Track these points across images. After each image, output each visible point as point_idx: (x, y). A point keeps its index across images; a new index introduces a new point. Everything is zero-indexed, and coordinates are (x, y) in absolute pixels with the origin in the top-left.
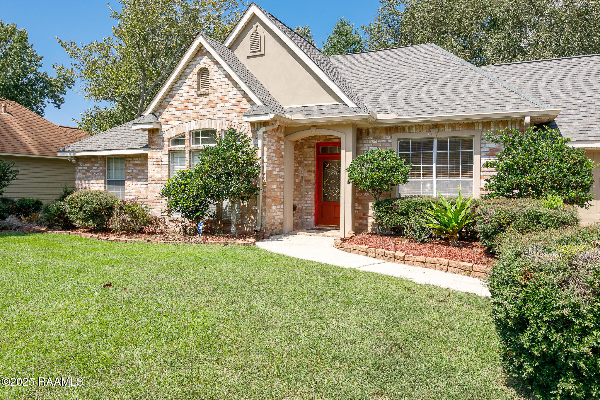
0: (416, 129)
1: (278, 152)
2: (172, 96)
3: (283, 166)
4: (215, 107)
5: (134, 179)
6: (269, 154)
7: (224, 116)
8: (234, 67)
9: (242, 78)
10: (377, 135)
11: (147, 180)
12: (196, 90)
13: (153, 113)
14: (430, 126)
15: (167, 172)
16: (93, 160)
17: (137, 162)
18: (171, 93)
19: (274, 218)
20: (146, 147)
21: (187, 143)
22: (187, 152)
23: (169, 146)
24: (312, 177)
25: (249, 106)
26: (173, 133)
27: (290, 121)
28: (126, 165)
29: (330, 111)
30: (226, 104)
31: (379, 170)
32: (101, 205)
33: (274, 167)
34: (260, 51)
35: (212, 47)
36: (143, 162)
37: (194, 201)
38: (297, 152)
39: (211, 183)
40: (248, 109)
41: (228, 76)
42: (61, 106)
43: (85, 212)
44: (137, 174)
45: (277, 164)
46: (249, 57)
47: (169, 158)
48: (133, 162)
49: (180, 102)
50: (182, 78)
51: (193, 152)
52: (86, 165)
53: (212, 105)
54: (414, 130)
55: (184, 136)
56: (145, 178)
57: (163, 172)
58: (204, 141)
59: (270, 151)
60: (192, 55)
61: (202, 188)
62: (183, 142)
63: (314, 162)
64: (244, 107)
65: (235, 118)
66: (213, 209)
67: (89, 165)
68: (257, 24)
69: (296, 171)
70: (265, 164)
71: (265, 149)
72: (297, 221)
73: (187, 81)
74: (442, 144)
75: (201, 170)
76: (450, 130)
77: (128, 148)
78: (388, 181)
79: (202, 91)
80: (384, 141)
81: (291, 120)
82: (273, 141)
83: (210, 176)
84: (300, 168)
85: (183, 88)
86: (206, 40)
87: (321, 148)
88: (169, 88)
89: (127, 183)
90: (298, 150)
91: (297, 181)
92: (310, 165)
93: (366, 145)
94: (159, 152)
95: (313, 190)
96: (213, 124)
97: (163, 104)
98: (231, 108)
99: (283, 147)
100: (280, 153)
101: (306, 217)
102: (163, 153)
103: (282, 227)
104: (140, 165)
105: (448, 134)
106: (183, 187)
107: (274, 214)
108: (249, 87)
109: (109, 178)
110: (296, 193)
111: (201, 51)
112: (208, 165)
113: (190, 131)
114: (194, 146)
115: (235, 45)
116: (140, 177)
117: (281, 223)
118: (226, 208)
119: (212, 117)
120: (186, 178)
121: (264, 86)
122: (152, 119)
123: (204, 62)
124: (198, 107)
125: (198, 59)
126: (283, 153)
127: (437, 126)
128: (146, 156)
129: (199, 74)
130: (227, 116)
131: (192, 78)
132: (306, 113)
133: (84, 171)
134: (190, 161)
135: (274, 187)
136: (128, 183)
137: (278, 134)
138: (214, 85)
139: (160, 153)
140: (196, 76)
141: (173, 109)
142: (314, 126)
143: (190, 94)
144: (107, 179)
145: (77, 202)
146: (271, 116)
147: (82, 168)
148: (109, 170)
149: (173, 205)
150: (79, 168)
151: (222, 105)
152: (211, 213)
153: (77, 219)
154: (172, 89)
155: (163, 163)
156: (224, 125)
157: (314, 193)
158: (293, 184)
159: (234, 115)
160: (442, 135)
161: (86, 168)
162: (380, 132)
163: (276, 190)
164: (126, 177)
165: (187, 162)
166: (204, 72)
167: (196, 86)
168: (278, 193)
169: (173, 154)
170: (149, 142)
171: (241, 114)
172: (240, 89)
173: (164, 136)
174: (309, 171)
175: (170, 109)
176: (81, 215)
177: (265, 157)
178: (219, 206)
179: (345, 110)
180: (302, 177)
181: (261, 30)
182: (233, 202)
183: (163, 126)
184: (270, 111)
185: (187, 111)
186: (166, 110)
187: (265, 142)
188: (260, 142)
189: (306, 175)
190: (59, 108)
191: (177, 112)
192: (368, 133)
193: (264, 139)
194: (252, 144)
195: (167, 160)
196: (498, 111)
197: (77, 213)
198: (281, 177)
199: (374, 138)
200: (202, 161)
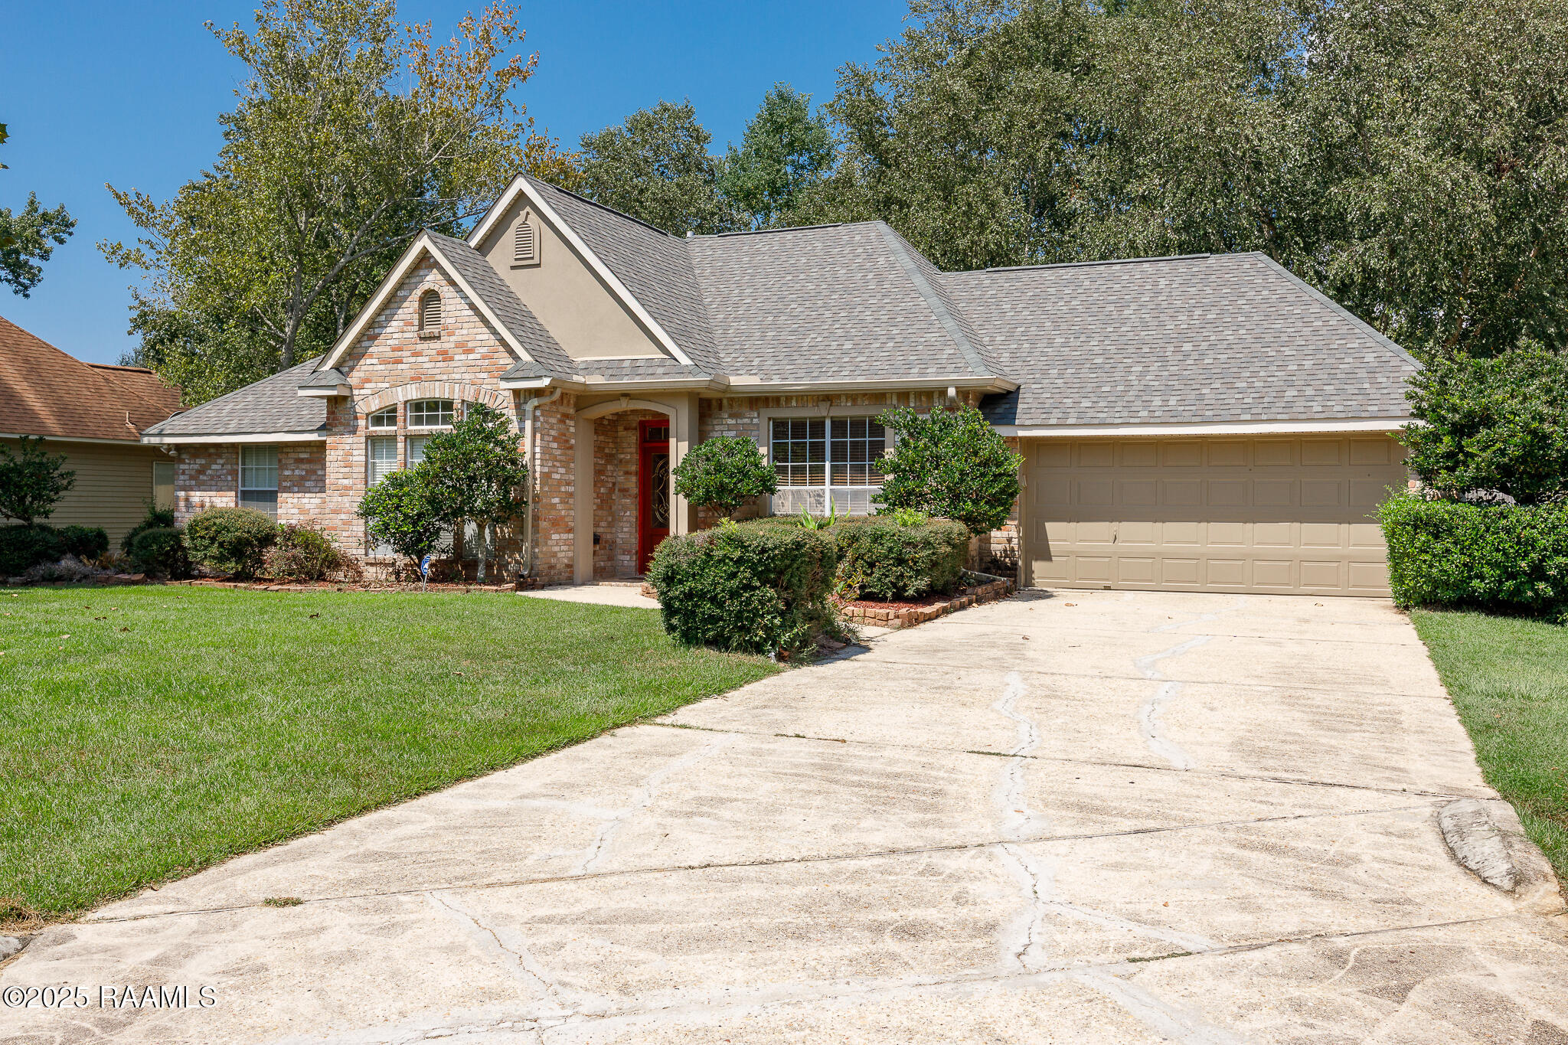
0: (797, 402)
1: (563, 440)
2: (375, 337)
3: (572, 465)
4: (451, 359)
5: (296, 489)
6: (545, 444)
7: (466, 376)
8: (485, 293)
9: (499, 312)
10: (735, 410)
11: (322, 490)
12: (417, 328)
13: (337, 368)
14: (818, 396)
15: (363, 476)
16: (212, 450)
17: (302, 456)
18: (371, 332)
19: (554, 555)
20: (323, 428)
21: (400, 423)
22: (400, 439)
23: (367, 428)
24: (632, 484)
25: (510, 361)
26: (375, 405)
27: (583, 388)
28: (280, 461)
29: (650, 371)
30: (471, 356)
31: (718, 471)
32: (249, 532)
33: (554, 466)
34: (532, 258)
35: (446, 256)
36: (316, 455)
37: (415, 524)
38: (602, 438)
39: (442, 494)
40: (509, 367)
41: (472, 307)
42: (29, 292)
43: (221, 545)
44: (302, 478)
45: (560, 461)
46: (513, 268)
47: (366, 449)
48: (295, 456)
49: (388, 349)
50: (393, 305)
51: (411, 439)
52: (198, 461)
53: (445, 356)
54: (794, 404)
55: (395, 410)
56: (320, 486)
57: (355, 475)
58: (432, 420)
59: (546, 438)
60: (409, 267)
61: (429, 502)
62: (392, 421)
63: (636, 457)
64: (502, 362)
65: (486, 381)
66: (446, 539)
67: (203, 462)
68: (528, 209)
69: (599, 472)
70: (538, 462)
71: (538, 436)
72: (602, 564)
73: (400, 311)
74: (839, 426)
75: (427, 473)
76: (849, 404)
77: (286, 429)
78: (732, 490)
79: (428, 330)
80: (746, 421)
81: (584, 384)
82: (553, 420)
83: (441, 482)
84: (609, 467)
85: (394, 323)
86: (435, 243)
87: (648, 429)
88: (367, 323)
89: (282, 497)
90: (604, 433)
91: (602, 490)
92: (627, 462)
93: (717, 428)
94: (348, 439)
95: (633, 507)
96: (447, 390)
97: (355, 351)
98: (479, 363)
99: (572, 430)
100: (567, 441)
101: (622, 557)
102: (356, 439)
103: (572, 572)
104: (309, 461)
105: (846, 411)
106: (395, 500)
107: (556, 549)
108: (509, 329)
109: (243, 485)
110: (600, 513)
111: (425, 260)
112: (438, 465)
113: (406, 402)
114: (414, 429)
115: (488, 244)
116: (308, 484)
117: (569, 566)
118: (471, 541)
119: (445, 377)
120: (401, 486)
121: (541, 320)
122: (334, 378)
123: (432, 280)
124: (420, 359)
125: (421, 273)
126: (573, 441)
127: (828, 397)
128: (322, 445)
129: (421, 300)
130: (472, 376)
131: (410, 307)
132: (610, 372)
133: (193, 473)
134: (405, 454)
135: (556, 500)
136: (285, 495)
137: (563, 409)
138: (449, 321)
139: (350, 440)
140: (416, 305)
141: (375, 361)
142: (626, 395)
143: (406, 335)
144: (240, 488)
145: (206, 529)
146: (546, 382)
147: (188, 466)
148: (244, 470)
149: (380, 531)
150: (182, 467)
151: (463, 357)
152: (443, 547)
153: (206, 558)
154: (372, 324)
155: (355, 459)
156: (466, 393)
157: (635, 513)
158: (595, 495)
159: (485, 375)
160: (838, 412)
161: (196, 467)
162: (740, 406)
163: (559, 507)
164: (280, 485)
165: (401, 457)
166: (430, 297)
167: (416, 322)
168: (563, 513)
169: (373, 441)
170: (328, 418)
171: (496, 374)
172: (494, 332)
173: (358, 409)
174: (627, 473)
175: (369, 361)
176: (214, 550)
177: (538, 450)
178: (459, 536)
179: (675, 370)
180: (614, 484)
181: (534, 220)
182: (481, 527)
183: (356, 392)
184: (544, 372)
185: (400, 366)
186: (362, 362)
187: (538, 424)
188: (528, 424)
189: (621, 479)
190: (27, 296)
191: (382, 367)
192: (720, 407)
193: (535, 419)
194: (514, 429)
195: (363, 452)
196: (914, 377)
197: (206, 548)
198: (568, 484)
199: (731, 416)
200: (429, 457)
